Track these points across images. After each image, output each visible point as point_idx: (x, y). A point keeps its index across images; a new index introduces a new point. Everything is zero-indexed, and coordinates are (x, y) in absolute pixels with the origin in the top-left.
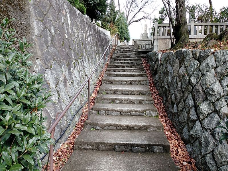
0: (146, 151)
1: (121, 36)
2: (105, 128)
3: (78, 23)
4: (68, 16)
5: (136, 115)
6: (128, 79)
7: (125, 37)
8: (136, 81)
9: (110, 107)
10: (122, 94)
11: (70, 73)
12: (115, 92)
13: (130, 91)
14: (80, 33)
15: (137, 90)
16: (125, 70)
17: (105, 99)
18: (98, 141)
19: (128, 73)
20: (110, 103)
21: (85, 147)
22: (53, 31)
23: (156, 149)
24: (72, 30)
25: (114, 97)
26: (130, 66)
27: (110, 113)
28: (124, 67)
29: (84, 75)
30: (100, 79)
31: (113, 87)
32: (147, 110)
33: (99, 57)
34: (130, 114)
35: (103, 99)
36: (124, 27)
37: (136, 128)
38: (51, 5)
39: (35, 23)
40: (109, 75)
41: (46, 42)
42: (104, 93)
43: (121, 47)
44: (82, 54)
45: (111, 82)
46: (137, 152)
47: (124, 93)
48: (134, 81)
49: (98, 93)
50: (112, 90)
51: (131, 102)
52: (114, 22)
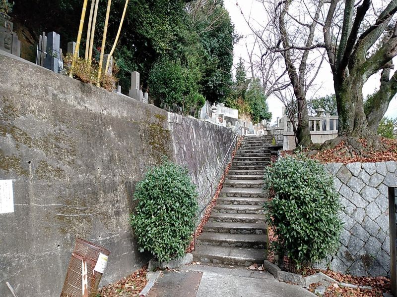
0: (251, 233)
1: (255, 115)
2: (224, 221)
3: (201, 134)
4: (194, 132)
5: (250, 213)
6: (248, 183)
7: (261, 115)
8: (256, 184)
9: (229, 207)
10: (242, 197)
11: (196, 179)
12: (235, 195)
13: (248, 194)
14: (203, 142)
15: (255, 193)
16: (248, 172)
17: (225, 201)
18: (219, 226)
19: (250, 176)
20: (229, 204)
21: (210, 230)
22: (185, 148)
23: (257, 231)
24: (197, 143)
25: (233, 199)
26: (254, 167)
27: (228, 211)
28: (247, 169)
29: (206, 180)
30: (221, 182)
31: (233, 191)
32: (259, 209)
33: (220, 159)
34: (245, 212)
35: (223, 201)
36: (259, 102)
37: (247, 221)
38: (183, 129)
39: (175, 146)
40: (230, 178)
41: (181, 158)
42: (225, 195)
43: (249, 140)
44: (205, 161)
45: (232, 186)
46: (245, 234)
47: (243, 195)
48: (254, 184)
49: (219, 196)
50: (232, 193)
51: (248, 204)
52: (243, 97)
